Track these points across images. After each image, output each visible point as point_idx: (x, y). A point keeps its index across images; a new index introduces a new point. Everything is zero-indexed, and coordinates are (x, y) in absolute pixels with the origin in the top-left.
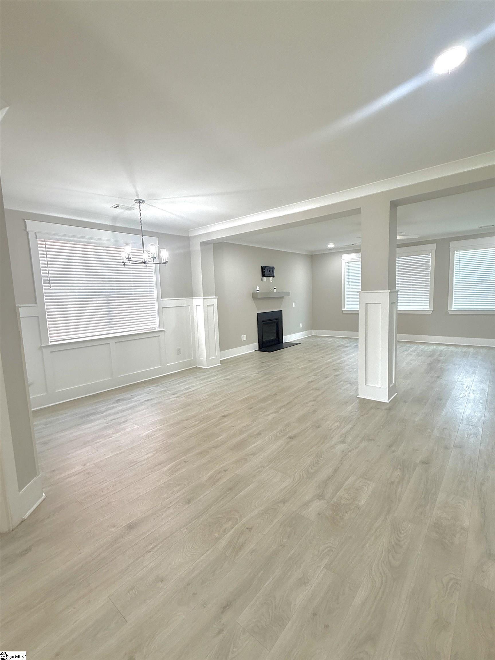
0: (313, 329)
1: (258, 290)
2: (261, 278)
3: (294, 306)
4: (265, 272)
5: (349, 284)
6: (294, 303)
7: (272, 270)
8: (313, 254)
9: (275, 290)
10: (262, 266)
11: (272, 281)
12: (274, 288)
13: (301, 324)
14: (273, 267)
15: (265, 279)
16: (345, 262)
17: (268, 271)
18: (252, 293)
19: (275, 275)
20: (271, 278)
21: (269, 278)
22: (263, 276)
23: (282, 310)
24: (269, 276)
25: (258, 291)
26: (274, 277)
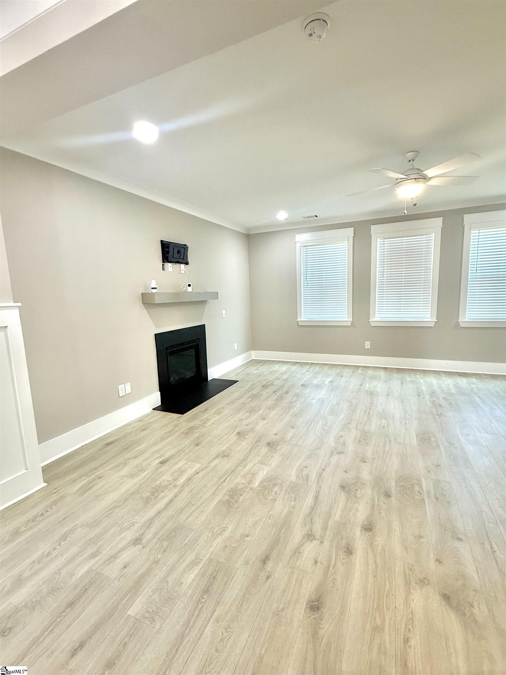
0: (253, 350)
1: (155, 288)
2: (162, 263)
3: (224, 316)
4: (168, 252)
5: (307, 280)
6: (224, 312)
7: (182, 250)
8: (250, 233)
9: (190, 289)
10: (162, 241)
11: (183, 272)
12: (188, 284)
13: (236, 345)
14: (186, 245)
15: (169, 266)
16: (301, 246)
17: (176, 252)
18: (142, 294)
19: (189, 260)
20: (182, 266)
21: (178, 265)
22: (165, 261)
23: (205, 325)
24: (178, 262)
25: (154, 291)
26: (187, 263)
